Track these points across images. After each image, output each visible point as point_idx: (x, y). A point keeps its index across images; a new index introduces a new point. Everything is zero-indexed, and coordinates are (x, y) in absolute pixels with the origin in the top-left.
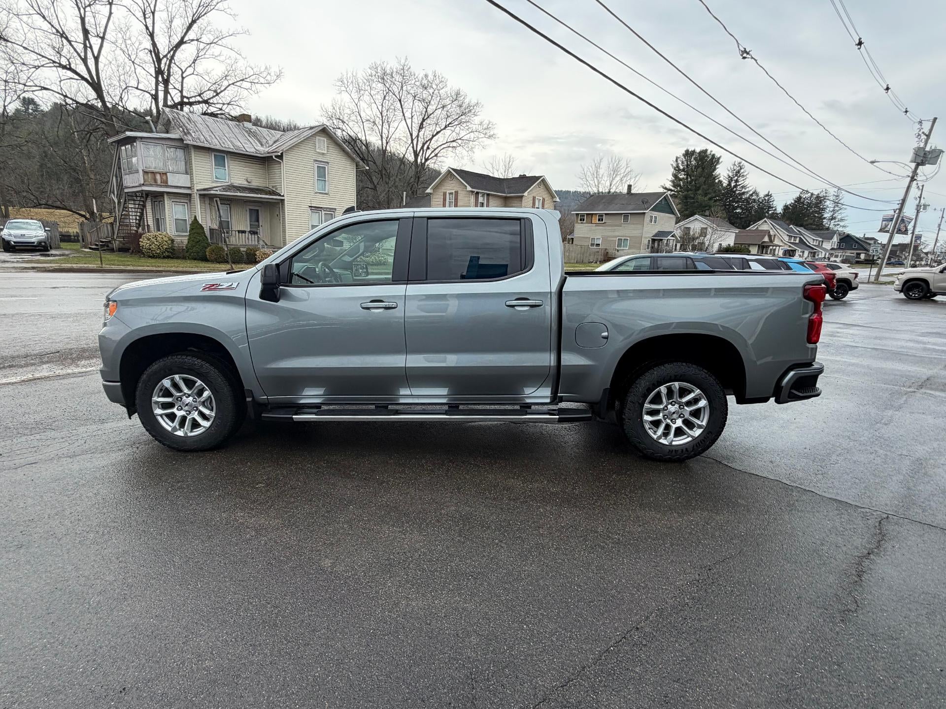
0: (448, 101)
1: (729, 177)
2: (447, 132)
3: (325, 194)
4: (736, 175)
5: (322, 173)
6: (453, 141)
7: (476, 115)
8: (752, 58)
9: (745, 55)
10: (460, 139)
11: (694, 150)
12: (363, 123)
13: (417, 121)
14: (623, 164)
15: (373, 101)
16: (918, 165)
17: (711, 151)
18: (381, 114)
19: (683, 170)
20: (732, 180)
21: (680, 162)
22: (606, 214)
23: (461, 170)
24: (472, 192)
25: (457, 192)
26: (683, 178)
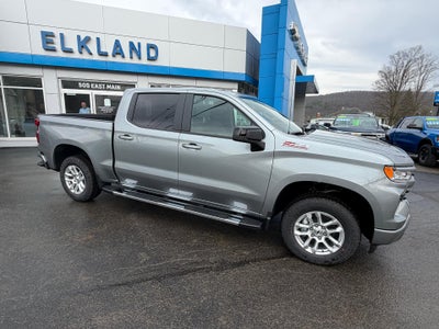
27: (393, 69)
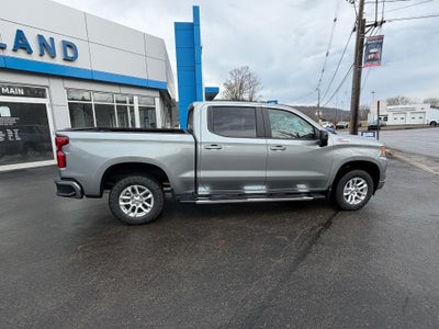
27: (233, 82)
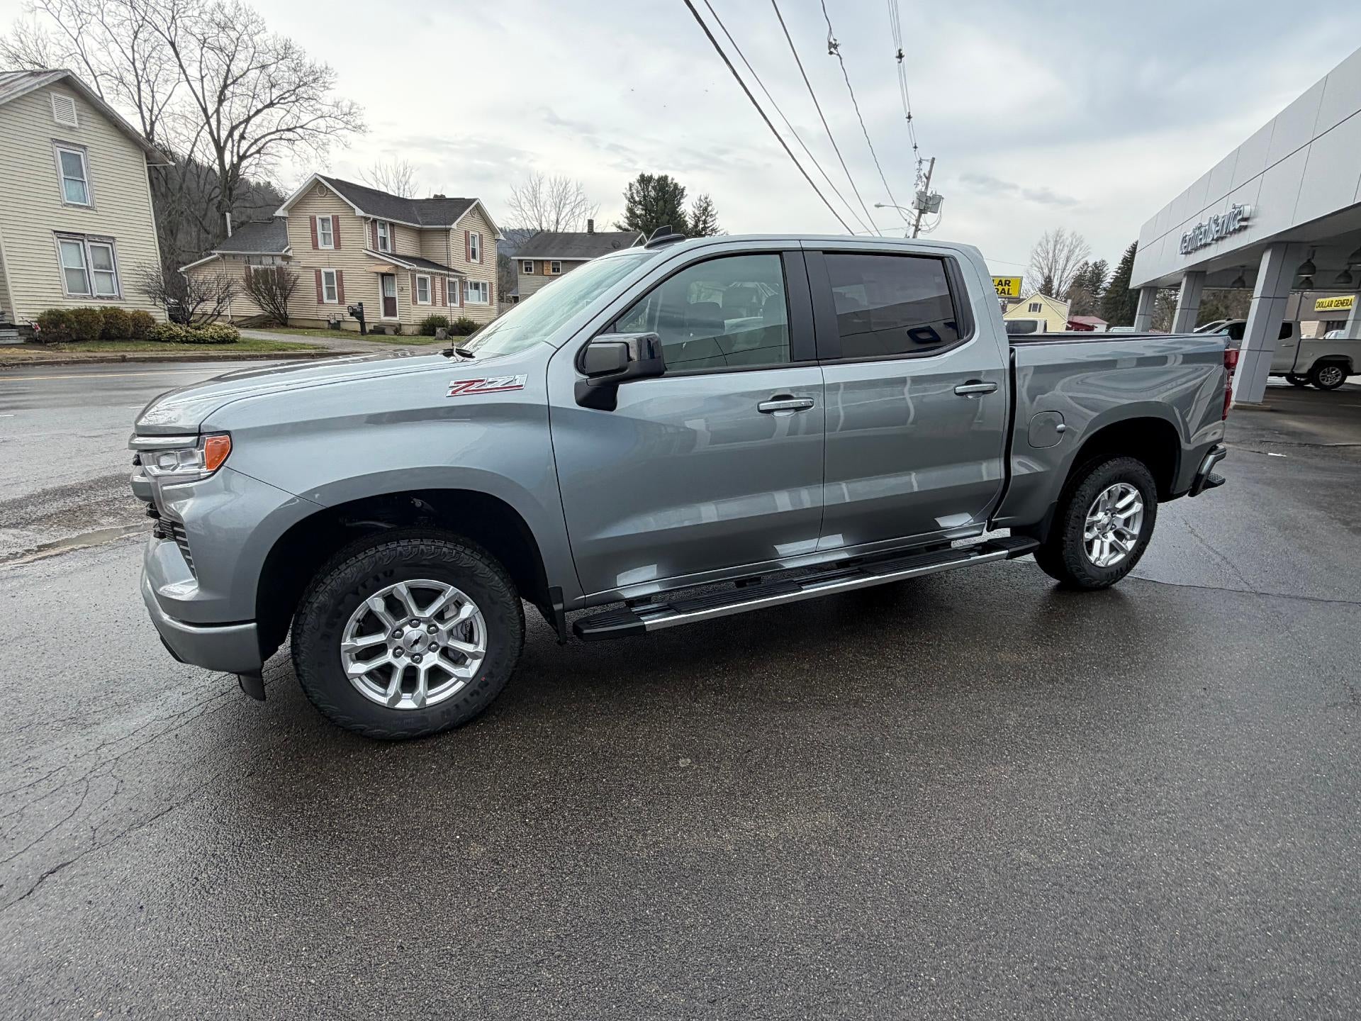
0: (269, 59)
1: (696, 216)
2: (277, 113)
3: (88, 208)
4: (704, 214)
5: (73, 167)
6: (289, 130)
7: (328, 88)
8: (838, 55)
9: (832, 50)
10: (302, 127)
11: (651, 176)
12: (95, 77)
13: (212, 87)
14: (572, 188)
15: (110, 38)
16: (922, 212)
17: (673, 179)
18: (133, 64)
19: (640, 203)
20: (699, 221)
21: (635, 192)
22: (563, 261)
23: (337, 180)
24: (366, 219)
25: (336, 219)
26: (641, 215)
